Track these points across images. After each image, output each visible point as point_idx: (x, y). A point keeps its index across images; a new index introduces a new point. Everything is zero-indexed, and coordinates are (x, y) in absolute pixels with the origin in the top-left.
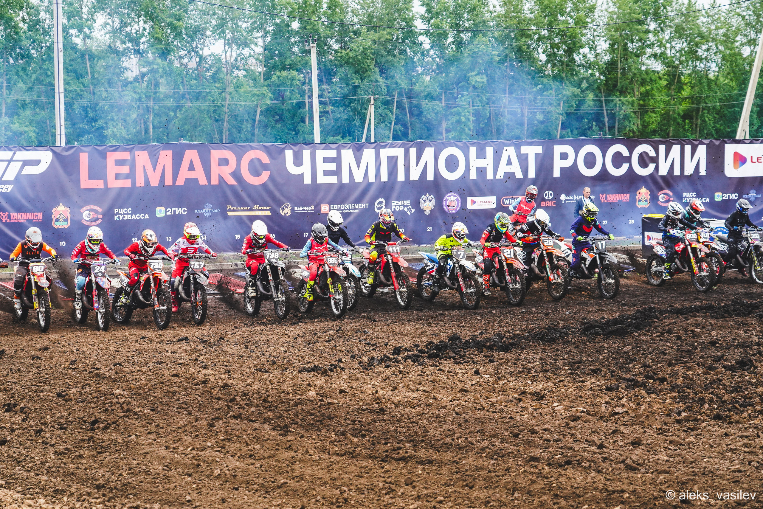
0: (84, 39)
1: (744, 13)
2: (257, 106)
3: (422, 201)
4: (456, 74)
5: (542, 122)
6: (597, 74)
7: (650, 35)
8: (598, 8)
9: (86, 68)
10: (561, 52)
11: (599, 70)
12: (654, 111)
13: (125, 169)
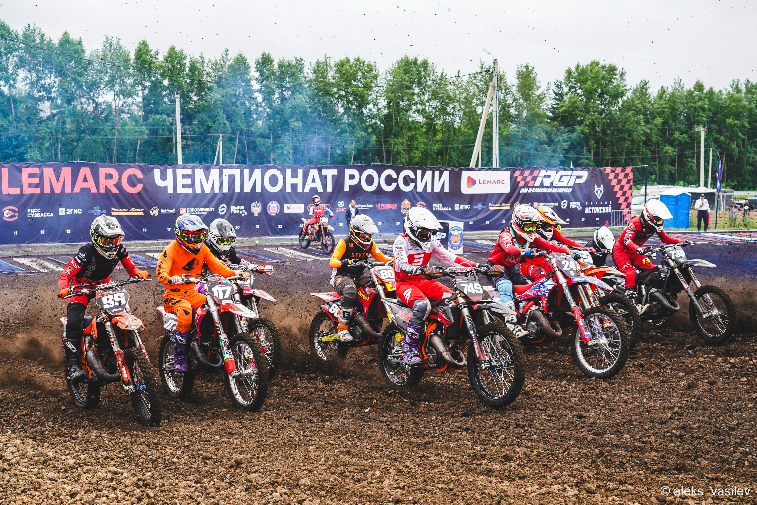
0: (10, 88)
1: (479, 84)
2: (138, 139)
3: (252, 207)
4: (281, 120)
5: (340, 155)
6: (379, 123)
7: (415, 97)
8: (380, 77)
9: (11, 109)
10: (354, 107)
11: (380, 120)
12: (417, 149)
13: (36, 180)
